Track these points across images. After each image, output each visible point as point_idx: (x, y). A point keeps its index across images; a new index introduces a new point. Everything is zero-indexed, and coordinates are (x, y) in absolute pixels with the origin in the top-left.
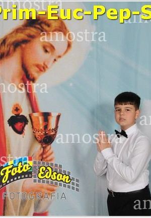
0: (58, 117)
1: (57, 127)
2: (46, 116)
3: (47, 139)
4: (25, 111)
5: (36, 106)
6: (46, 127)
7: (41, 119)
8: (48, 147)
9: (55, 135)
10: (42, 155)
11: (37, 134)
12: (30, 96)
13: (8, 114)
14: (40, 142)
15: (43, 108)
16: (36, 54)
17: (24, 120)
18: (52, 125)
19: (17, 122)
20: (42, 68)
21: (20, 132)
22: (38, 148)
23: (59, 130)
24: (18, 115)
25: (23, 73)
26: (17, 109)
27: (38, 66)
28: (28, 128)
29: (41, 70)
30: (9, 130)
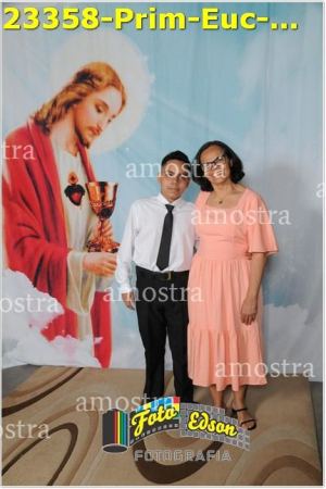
0: (116, 187)
1: (114, 198)
2: (103, 185)
3: (105, 212)
4: (82, 181)
5: (92, 175)
6: (103, 198)
7: (98, 189)
8: (106, 222)
9: (113, 207)
10: (101, 229)
11: (95, 206)
12: (84, 162)
13: (64, 183)
14: (98, 215)
15: (99, 177)
16: (90, 115)
17: (80, 190)
18: (110, 197)
19: (75, 192)
20: (96, 131)
21: (77, 203)
22: (96, 220)
23: (117, 202)
24: (74, 185)
25: (76, 137)
26: (73, 178)
27: (91, 129)
28: (85, 199)
29: (94, 134)
30: (66, 200)
